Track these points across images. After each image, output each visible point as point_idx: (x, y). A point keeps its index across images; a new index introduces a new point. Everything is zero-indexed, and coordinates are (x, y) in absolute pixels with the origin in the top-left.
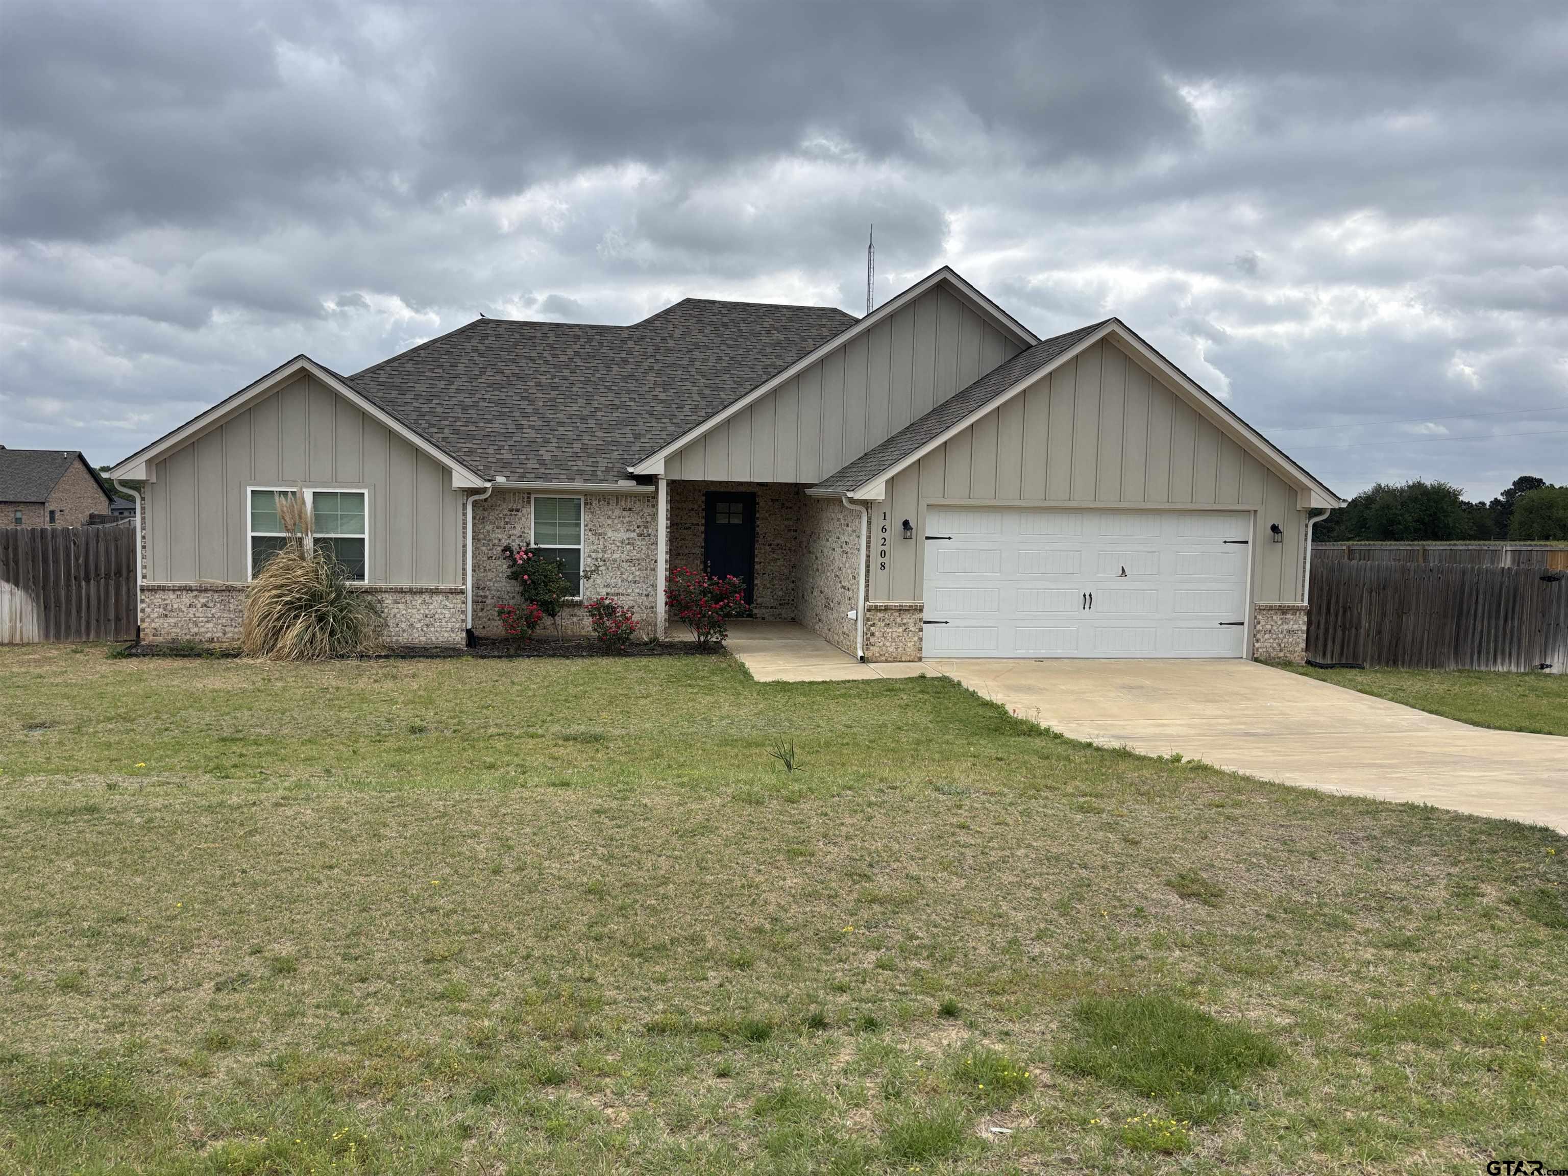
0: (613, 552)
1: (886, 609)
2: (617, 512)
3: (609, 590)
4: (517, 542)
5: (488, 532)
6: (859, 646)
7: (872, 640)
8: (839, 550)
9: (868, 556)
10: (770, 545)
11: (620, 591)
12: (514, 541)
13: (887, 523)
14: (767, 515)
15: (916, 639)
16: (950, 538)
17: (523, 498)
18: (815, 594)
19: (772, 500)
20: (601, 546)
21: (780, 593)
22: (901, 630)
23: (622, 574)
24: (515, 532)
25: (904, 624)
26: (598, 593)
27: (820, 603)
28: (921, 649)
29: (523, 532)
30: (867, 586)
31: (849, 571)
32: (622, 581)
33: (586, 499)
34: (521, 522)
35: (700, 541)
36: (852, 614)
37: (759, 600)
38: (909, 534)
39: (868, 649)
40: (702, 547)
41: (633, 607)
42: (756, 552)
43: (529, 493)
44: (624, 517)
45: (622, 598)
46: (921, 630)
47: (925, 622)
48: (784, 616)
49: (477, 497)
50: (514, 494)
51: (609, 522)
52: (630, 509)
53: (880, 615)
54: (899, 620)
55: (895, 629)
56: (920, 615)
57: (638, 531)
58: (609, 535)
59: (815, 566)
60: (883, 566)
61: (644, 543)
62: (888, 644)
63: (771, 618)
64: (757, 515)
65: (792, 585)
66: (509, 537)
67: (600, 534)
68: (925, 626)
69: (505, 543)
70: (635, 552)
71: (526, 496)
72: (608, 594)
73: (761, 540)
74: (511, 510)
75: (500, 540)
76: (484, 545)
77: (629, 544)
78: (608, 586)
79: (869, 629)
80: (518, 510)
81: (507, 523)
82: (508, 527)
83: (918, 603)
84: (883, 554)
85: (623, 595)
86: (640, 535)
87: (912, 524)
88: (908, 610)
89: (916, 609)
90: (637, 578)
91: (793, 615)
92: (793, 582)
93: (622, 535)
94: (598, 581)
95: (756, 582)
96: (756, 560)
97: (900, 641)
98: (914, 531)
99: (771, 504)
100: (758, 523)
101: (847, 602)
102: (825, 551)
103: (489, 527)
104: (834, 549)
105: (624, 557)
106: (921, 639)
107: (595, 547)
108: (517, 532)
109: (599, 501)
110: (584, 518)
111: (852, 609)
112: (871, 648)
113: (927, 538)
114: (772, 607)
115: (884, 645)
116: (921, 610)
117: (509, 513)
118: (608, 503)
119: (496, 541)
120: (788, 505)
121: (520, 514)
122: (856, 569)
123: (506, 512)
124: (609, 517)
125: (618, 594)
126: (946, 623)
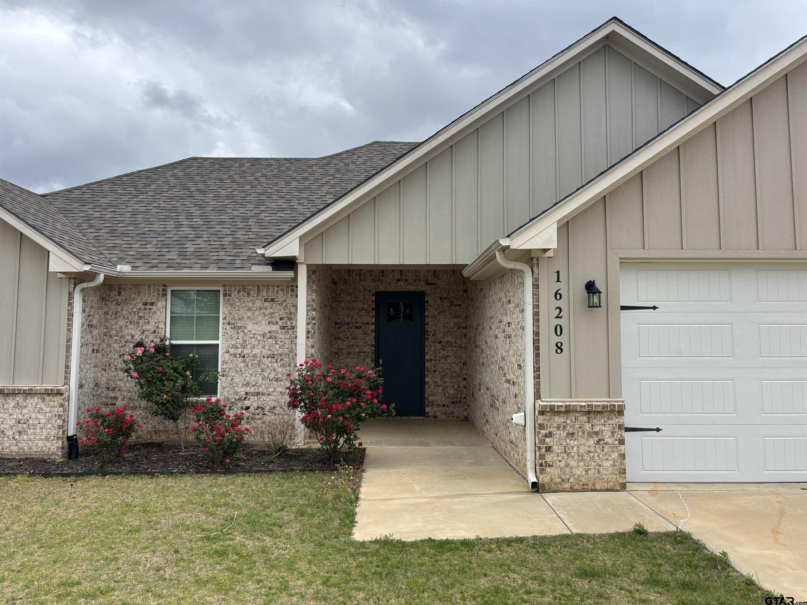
0: (253, 347)
1: (568, 410)
2: (258, 303)
3: (248, 389)
4: (151, 337)
5: (121, 328)
6: (530, 465)
7: (549, 458)
8: (501, 336)
9: (536, 334)
10: (440, 342)
11: (261, 390)
12: (147, 337)
13: (562, 286)
14: (436, 313)
15: (615, 455)
16: (654, 308)
17: (158, 290)
18: (482, 391)
19: (441, 298)
20: (240, 341)
21: (452, 391)
22: (591, 442)
23: (263, 370)
24: (149, 327)
25: (596, 433)
26: (237, 393)
27: (486, 400)
28: (623, 472)
29: (158, 327)
30: (537, 377)
31: (514, 360)
32: (263, 379)
33: (225, 290)
34: (156, 316)
35: (371, 339)
36: (518, 418)
37: (431, 398)
38: (596, 300)
39: (542, 471)
40: (373, 346)
41: (275, 407)
42: (426, 349)
43: (164, 286)
44: (266, 309)
45: (262, 398)
46: (622, 442)
47: (628, 430)
48: (456, 414)
49: (85, 285)
50: (149, 286)
51: (249, 314)
52: (272, 300)
53: (559, 420)
54: (588, 427)
55: (583, 441)
56: (620, 420)
57: (280, 323)
58: (249, 328)
59: (481, 360)
60: (559, 348)
61: (287, 336)
62: (573, 463)
63: (444, 417)
64: (426, 314)
65: (464, 383)
66: (143, 333)
67: (239, 328)
68: (627, 436)
69: (137, 338)
70: (277, 347)
71: (161, 288)
72: (247, 393)
73: (431, 338)
74: (146, 304)
75: (133, 336)
76: (116, 342)
77: (270, 338)
78: (247, 384)
79: (542, 442)
80: (152, 304)
81: (140, 318)
82: (141, 322)
83: (615, 401)
84: (559, 330)
85: (263, 394)
86: (283, 328)
87: (599, 285)
88: (602, 412)
89: (612, 411)
90: (280, 376)
91: (466, 414)
92: (465, 379)
93: (264, 328)
94: (236, 380)
95: (427, 380)
96: (427, 357)
97: (592, 459)
98: (603, 295)
99: (439, 302)
100: (427, 320)
101: (513, 400)
102: (489, 340)
103: (122, 323)
104: (496, 337)
105: (265, 352)
106: (623, 456)
107: (233, 342)
108: (150, 327)
109: (239, 291)
110: (223, 310)
111: (519, 410)
112: (548, 469)
113: (623, 308)
114: (444, 406)
115: (567, 465)
116: (620, 412)
117: (143, 307)
118: (249, 294)
119: (129, 338)
120: (456, 302)
121: (154, 308)
122: (521, 355)
123: (140, 306)
124: (249, 309)
125: (258, 394)
126: (658, 430)
